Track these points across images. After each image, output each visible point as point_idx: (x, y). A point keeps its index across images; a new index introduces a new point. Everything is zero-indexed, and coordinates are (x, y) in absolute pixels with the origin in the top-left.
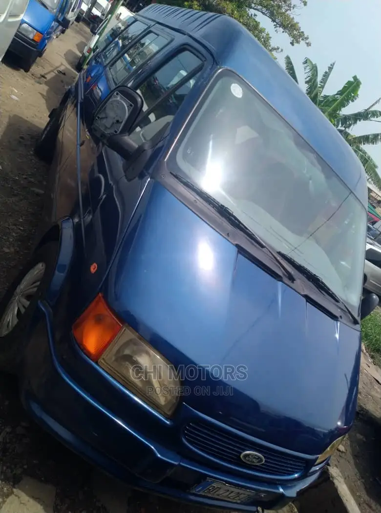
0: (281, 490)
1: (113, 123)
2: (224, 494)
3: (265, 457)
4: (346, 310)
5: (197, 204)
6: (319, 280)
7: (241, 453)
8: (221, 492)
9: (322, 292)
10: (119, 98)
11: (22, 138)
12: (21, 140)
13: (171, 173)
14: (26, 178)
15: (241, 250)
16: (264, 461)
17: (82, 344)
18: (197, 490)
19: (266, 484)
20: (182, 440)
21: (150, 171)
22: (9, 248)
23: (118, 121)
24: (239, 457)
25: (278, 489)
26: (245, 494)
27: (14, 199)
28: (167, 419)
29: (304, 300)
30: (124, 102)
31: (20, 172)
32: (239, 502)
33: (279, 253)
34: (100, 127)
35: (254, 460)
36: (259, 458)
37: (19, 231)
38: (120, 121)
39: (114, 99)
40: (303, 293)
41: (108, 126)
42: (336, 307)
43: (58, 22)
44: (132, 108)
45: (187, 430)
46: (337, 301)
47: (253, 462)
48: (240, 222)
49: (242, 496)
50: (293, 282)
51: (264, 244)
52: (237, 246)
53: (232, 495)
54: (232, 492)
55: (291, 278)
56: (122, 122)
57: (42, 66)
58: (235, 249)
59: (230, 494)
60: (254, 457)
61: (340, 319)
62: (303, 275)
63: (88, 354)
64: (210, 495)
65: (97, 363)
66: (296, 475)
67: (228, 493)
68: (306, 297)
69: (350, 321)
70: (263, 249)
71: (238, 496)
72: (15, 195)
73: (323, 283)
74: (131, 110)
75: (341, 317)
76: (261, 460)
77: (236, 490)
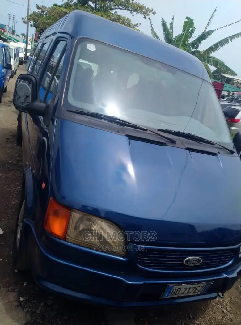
0: (225, 276)
1: (25, 98)
2: (186, 292)
3: (201, 258)
4: (222, 148)
5: (91, 122)
6: (193, 136)
7: (183, 261)
8: (183, 291)
9: (199, 142)
10: (21, 83)
11: (8, 139)
12: (7, 140)
13: (68, 111)
14: (15, 159)
15: (131, 137)
16: (202, 261)
17: (52, 232)
18: (166, 295)
19: (212, 275)
20: (138, 267)
21: (56, 115)
22: (15, 201)
23: (27, 96)
24: (183, 263)
25: (223, 276)
26: (200, 287)
27: (11, 173)
28: (123, 257)
29: (188, 151)
30: (26, 83)
31: (11, 158)
32: (199, 293)
33: (159, 130)
34: (20, 105)
35: (195, 262)
36: (197, 259)
37: (18, 189)
38: (28, 95)
39: (19, 84)
40: (184, 148)
41: (23, 101)
42: (214, 148)
44: (31, 84)
45: (140, 259)
46: (213, 144)
47: (194, 264)
48: (124, 122)
49: (198, 289)
50: (175, 144)
51: (145, 128)
52: (127, 135)
53: (191, 290)
54: (190, 288)
55: (173, 142)
56: (29, 96)
58: (127, 138)
59: (189, 290)
60: (193, 260)
61: (218, 154)
62: (182, 137)
64: (177, 296)
65: (65, 240)
66: (230, 263)
67: (188, 290)
68: (187, 149)
69: (228, 153)
70: (148, 132)
71: (196, 290)
72: (11, 171)
73: (196, 136)
74: (31, 86)
75: (219, 153)
76: (199, 261)
77: (192, 286)
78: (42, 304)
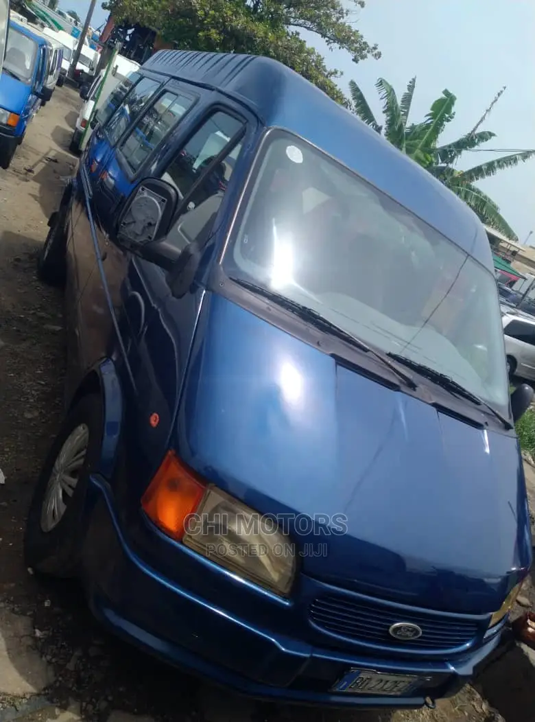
0: (452, 668)
1: (144, 228)
2: (378, 687)
3: (421, 627)
4: (493, 414)
5: (270, 312)
6: (448, 380)
7: (389, 627)
8: (373, 683)
9: (455, 394)
10: (146, 195)
12: (16, 263)
13: (231, 279)
14: (34, 314)
15: (340, 361)
16: (421, 633)
18: (341, 687)
19: (430, 664)
20: (308, 624)
21: (204, 280)
22: (29, 411)
23: (150, 224)
24: (388, 632)
25: (447, 667)
26: (404, 682)
27: (24, 345)
28: (285, 598)
29: (434, 409)
30: (153, 197)
31: (24, 307)
32: (399, 693)
33: (389, 355)
34: (129, 236)
35: (408, 633)
36: (414, 630)
37: (40, 386)
38: (153, 223)
39: (141, 196)
40: (430, 402)
41: (139, 233)
42: (479, 413)
43: (36, 94)
44: (165, 204)
45: (312, 608)
46: (478, 403)
47: (407, 636)
48: (331, 325)
49: (401, 685)
50: (415, 390)
51: (368, 348)
52: (333, 356)
53: (389, 684)
54: (387, 681)
55: (412, 385)
56: (155, 225)
57: (24, 157)
58: (332, 360)
59: (385, 684)
60: (408, 629)
61: (485, 426)
62: (426, 377)
63: (168, 532)
64: (359, 691)
65: (181, 543)
66: (468, 645)
67: (382, 684)
68: (435, 405)
69: (500, 426)
70: (368, 354)
71: (396, 686)
72: (24, 340)
73: (453, 383)
74: (164, 208)
75: (486, 423)
76: (417, 632)
77: (393, 678)
78: (78, 653)
